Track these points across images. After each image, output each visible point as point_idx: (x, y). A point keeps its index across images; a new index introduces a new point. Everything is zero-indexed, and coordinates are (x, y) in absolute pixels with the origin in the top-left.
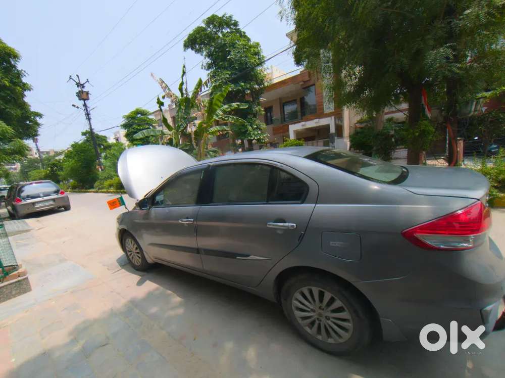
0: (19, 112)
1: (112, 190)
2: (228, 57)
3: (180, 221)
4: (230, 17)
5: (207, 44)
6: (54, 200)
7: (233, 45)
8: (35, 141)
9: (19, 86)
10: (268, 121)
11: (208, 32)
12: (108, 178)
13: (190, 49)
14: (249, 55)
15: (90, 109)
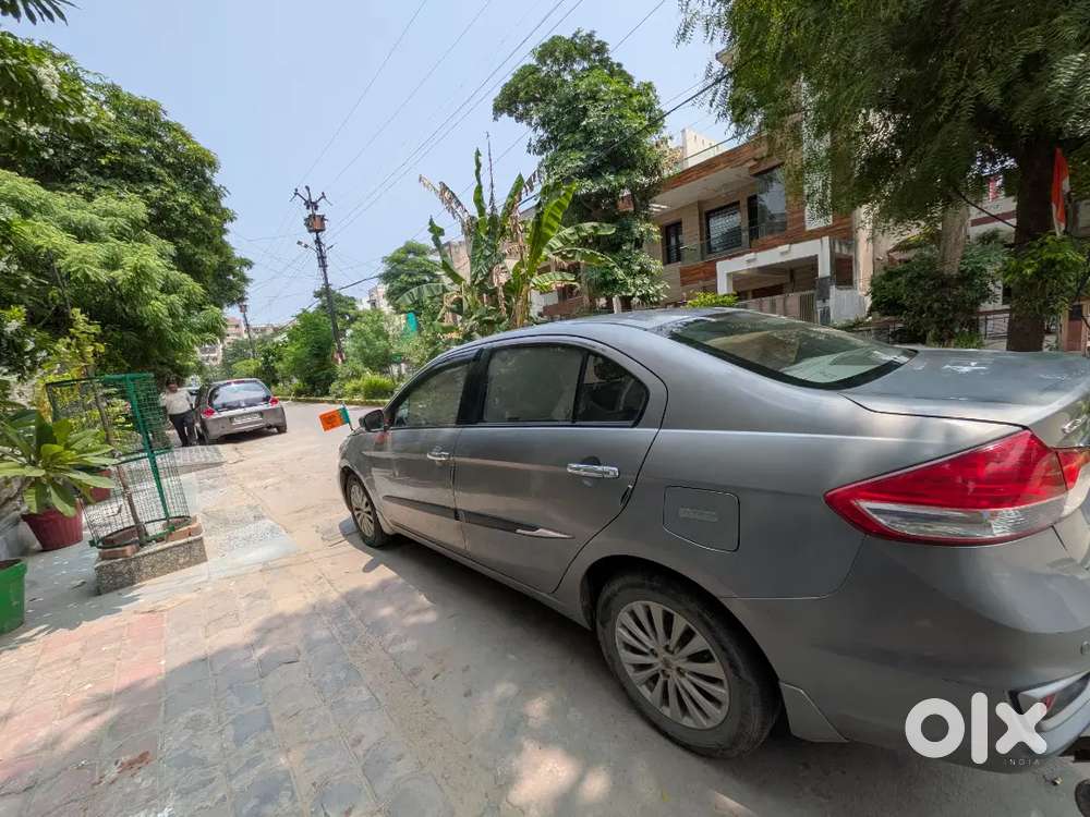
0: (215, 260)
1: (359, 398)
2: (584, 123)
3: (428, 456)
4: (590, 36)
5: (541, 100)
6: (261, 413)
7: (594, 97)
8: (243, 309)
9: (216, 214)
10: (671, 254)
11: (543, 74)
12: (353, 376)
13: (505, 115)
14: (629, 113)
15: (328, 245)
